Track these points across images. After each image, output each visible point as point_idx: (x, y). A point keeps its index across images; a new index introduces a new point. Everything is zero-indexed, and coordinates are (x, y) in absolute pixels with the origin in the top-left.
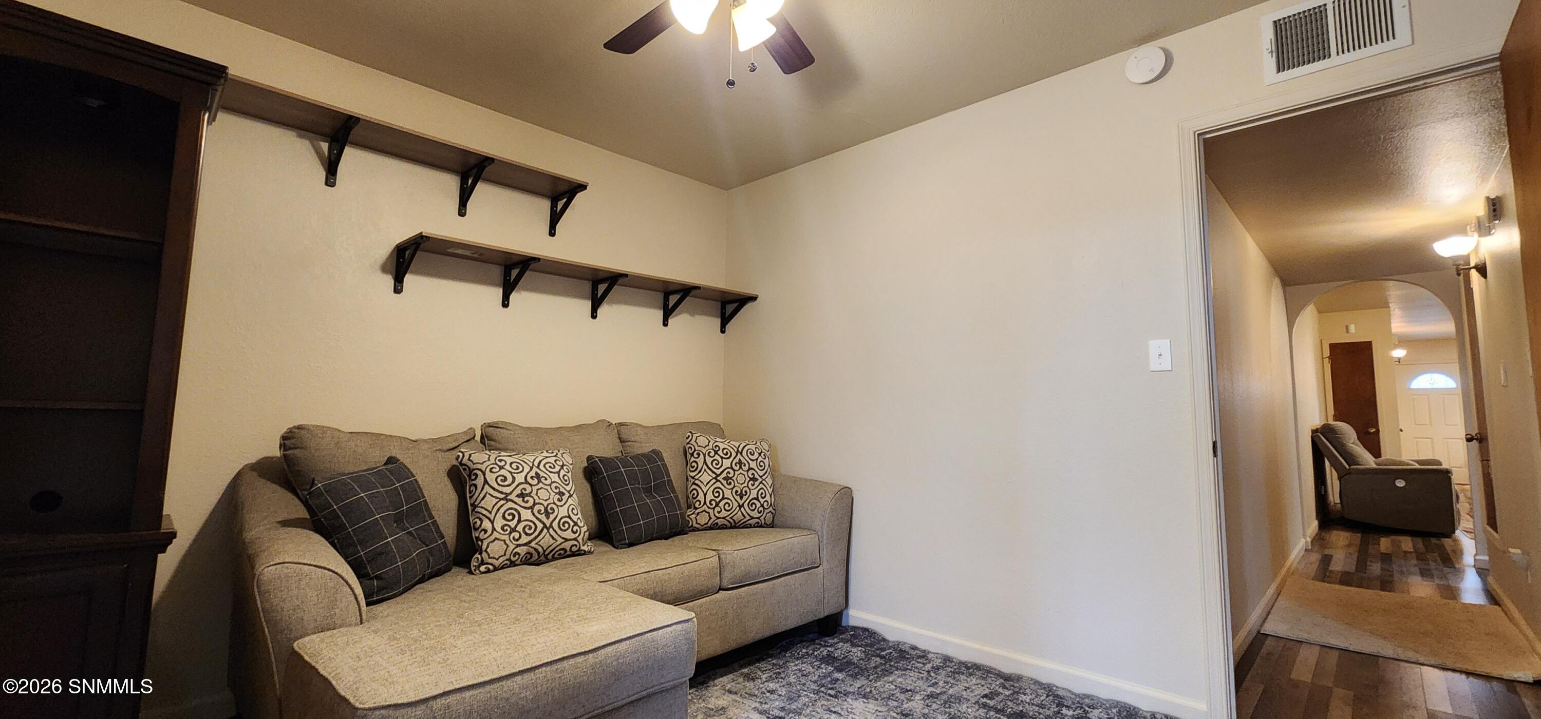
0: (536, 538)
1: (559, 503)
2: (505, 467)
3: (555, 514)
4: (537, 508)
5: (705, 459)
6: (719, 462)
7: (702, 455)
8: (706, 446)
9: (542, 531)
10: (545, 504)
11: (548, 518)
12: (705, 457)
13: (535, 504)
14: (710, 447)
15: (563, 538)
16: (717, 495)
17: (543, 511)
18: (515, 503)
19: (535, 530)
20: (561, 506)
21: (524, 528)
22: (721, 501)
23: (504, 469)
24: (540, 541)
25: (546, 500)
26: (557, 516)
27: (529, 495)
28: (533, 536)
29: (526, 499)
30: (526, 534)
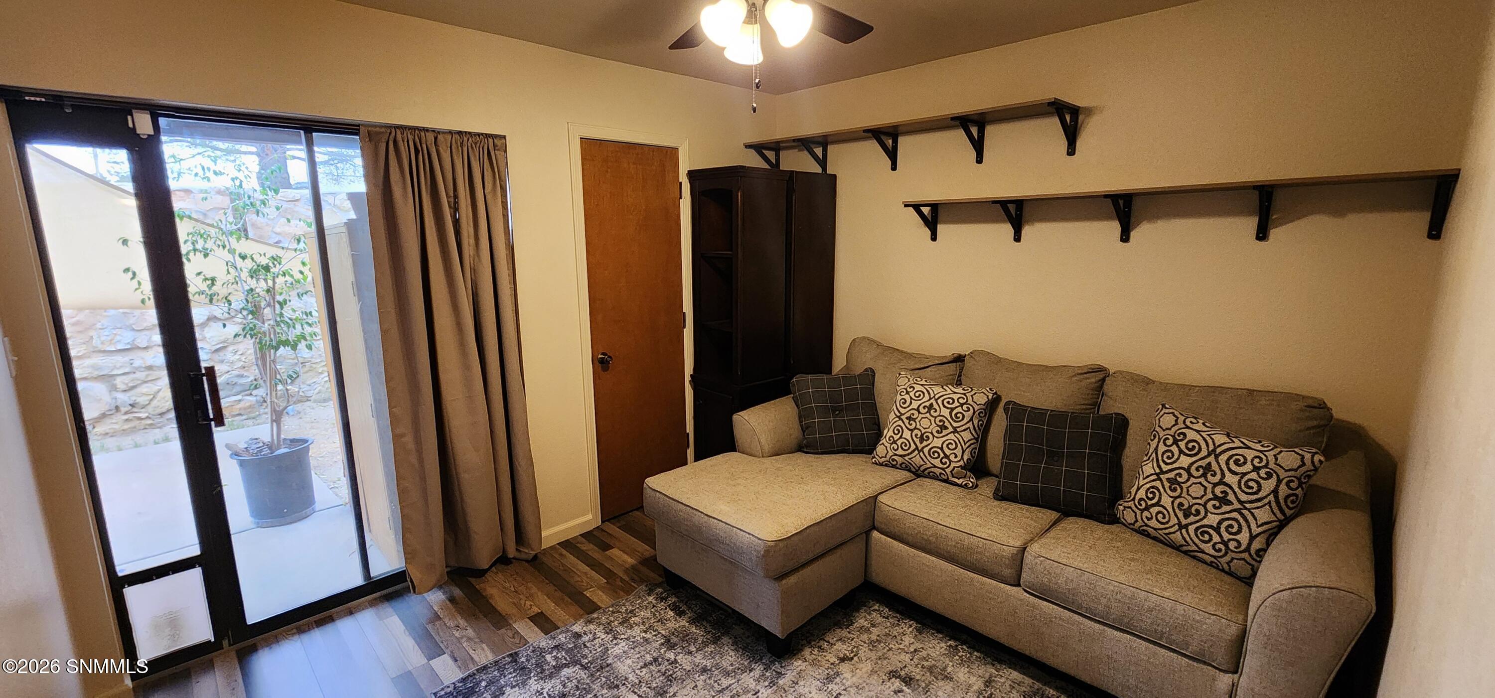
0: (908, 454)
1: (936, 435)
2: (910, 393)
3: (928, 442)
4: (916, 431)
5: (1157, 446)
6: (1173, 455)
7: (1156, 440)
8: (1167, 429)
9: (914, 451)
10: (923, 431)
11: (921, 443)
12: (1159, 442)
13: (915, 428)
14: (1172, 432)
15: (932, 464)
16: (1151, 496)
17: (919, 436)
18: (903, 422)
19: (909, 448)
20: (937, 437)
21: (902, 443)
22: (1153, 505)
23: (909, 394)
24: (912, 458)
25: (924, 429)
26: (929, 444)
27: (914, 420)
28: (907, 452)
29: (911, 422)
30: (902, 448)
